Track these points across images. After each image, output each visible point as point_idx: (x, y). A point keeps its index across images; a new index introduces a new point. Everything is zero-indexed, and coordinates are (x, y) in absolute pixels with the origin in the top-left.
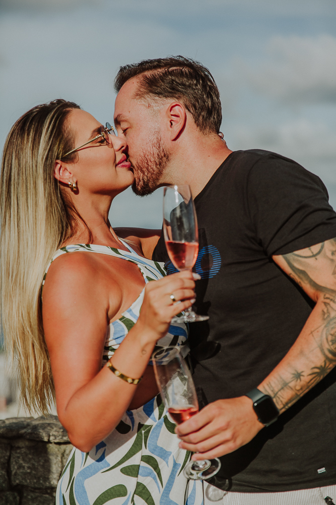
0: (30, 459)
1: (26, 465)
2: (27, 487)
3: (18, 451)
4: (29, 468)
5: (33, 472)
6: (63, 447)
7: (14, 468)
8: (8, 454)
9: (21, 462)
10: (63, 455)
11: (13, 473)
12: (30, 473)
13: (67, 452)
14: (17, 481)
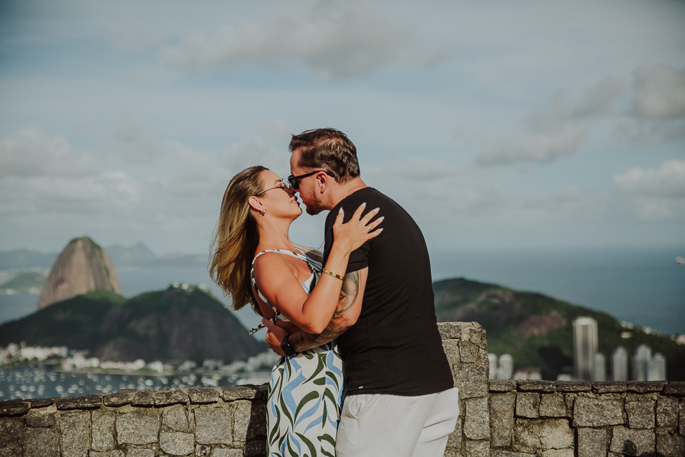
0: (133, 422)
1: (131, 427)
2: (131, 444)
3: (124, 416)
4: (133, 429)
5: (136, 432)
6: (161, 409)
7: (120, 430)
8: (114, 420)
9: (126, 424)
10: (161, 416)
11: (119, 435)
12: (133, 433)
13: (165, 413)
14: (123, 441)
